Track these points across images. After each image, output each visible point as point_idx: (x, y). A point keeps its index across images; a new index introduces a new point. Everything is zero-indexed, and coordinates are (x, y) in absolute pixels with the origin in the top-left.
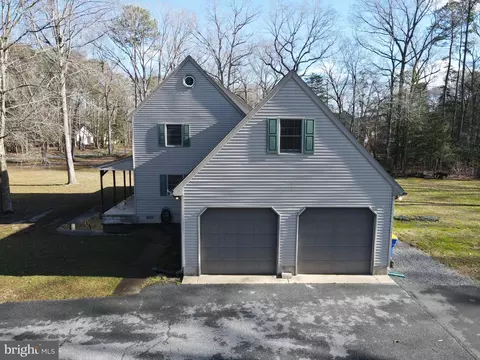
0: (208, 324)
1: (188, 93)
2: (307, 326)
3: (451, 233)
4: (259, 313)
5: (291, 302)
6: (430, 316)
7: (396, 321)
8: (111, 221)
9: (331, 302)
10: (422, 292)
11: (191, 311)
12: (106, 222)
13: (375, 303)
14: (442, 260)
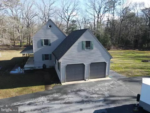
0: (76, 94)
1: (50, 30)
2: (98, 91)
3: (117, 65)
4: (86, 90)
5: (92, 86)
6: (121, 85)
7: (115, 87)
8: (27, 69)
9: (100, 85)
10: (117, 80)
11: (69, 91)
12: (25, 70)
13: (109, 84)
14: (118, 72)
